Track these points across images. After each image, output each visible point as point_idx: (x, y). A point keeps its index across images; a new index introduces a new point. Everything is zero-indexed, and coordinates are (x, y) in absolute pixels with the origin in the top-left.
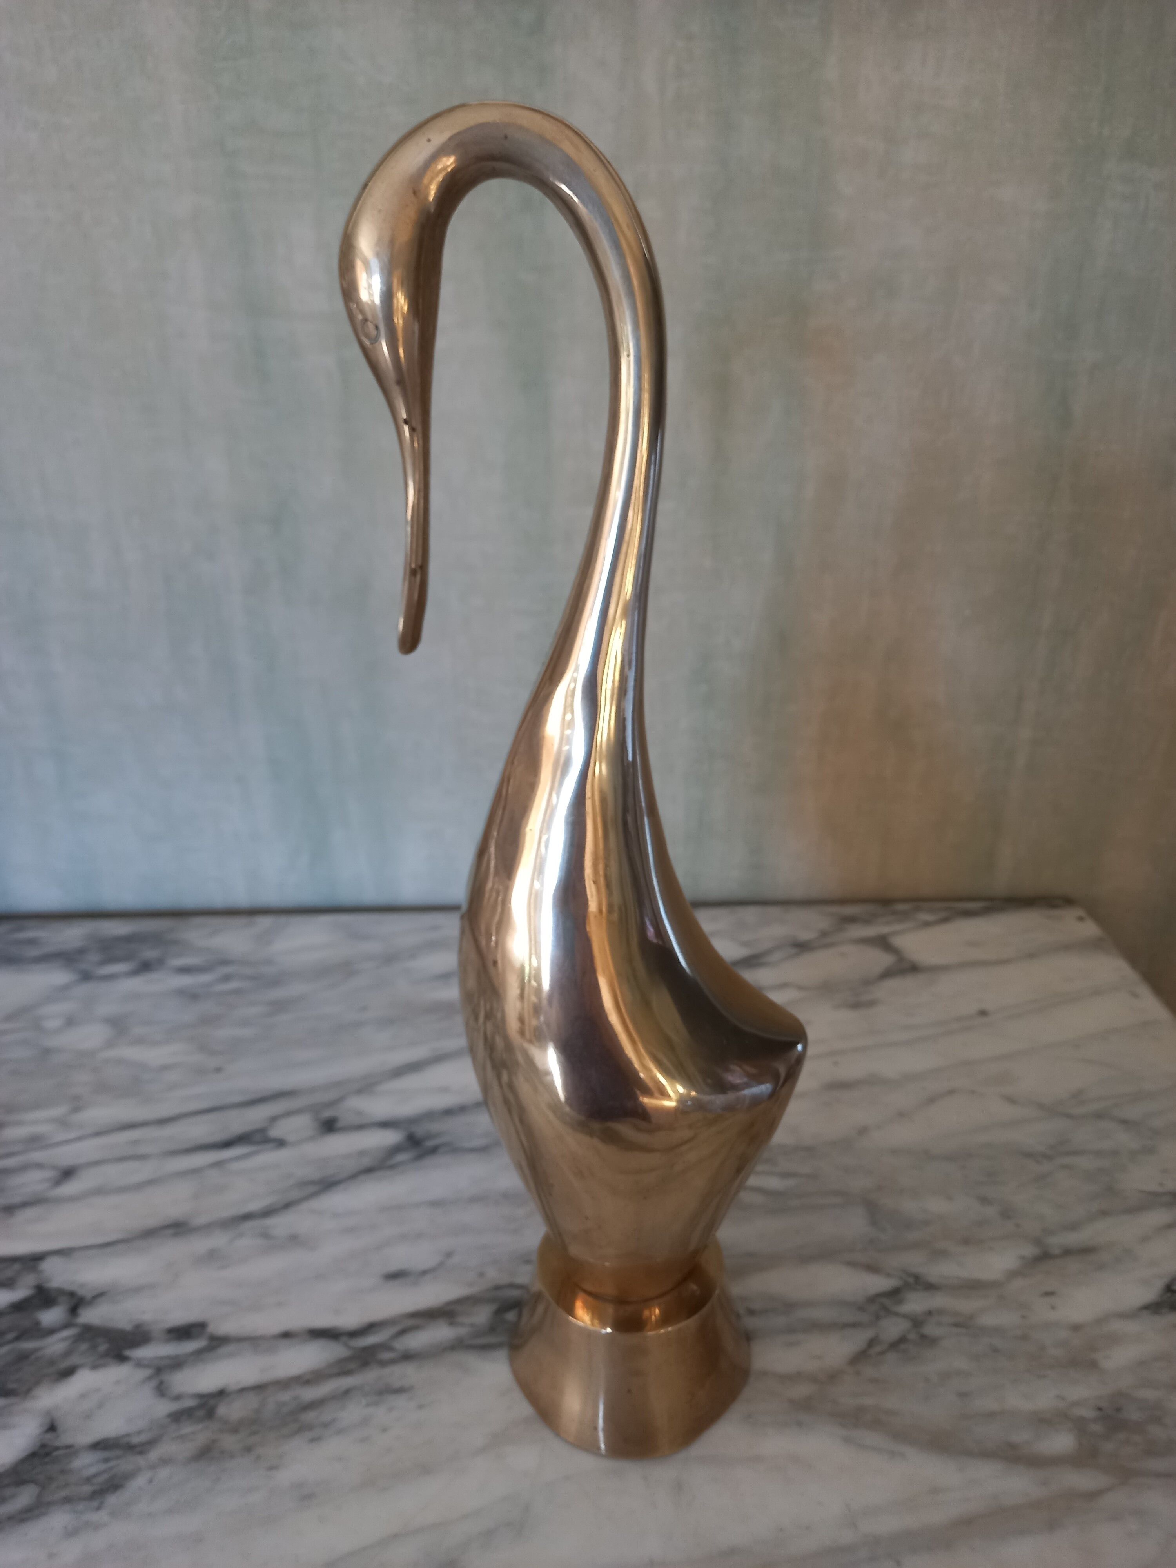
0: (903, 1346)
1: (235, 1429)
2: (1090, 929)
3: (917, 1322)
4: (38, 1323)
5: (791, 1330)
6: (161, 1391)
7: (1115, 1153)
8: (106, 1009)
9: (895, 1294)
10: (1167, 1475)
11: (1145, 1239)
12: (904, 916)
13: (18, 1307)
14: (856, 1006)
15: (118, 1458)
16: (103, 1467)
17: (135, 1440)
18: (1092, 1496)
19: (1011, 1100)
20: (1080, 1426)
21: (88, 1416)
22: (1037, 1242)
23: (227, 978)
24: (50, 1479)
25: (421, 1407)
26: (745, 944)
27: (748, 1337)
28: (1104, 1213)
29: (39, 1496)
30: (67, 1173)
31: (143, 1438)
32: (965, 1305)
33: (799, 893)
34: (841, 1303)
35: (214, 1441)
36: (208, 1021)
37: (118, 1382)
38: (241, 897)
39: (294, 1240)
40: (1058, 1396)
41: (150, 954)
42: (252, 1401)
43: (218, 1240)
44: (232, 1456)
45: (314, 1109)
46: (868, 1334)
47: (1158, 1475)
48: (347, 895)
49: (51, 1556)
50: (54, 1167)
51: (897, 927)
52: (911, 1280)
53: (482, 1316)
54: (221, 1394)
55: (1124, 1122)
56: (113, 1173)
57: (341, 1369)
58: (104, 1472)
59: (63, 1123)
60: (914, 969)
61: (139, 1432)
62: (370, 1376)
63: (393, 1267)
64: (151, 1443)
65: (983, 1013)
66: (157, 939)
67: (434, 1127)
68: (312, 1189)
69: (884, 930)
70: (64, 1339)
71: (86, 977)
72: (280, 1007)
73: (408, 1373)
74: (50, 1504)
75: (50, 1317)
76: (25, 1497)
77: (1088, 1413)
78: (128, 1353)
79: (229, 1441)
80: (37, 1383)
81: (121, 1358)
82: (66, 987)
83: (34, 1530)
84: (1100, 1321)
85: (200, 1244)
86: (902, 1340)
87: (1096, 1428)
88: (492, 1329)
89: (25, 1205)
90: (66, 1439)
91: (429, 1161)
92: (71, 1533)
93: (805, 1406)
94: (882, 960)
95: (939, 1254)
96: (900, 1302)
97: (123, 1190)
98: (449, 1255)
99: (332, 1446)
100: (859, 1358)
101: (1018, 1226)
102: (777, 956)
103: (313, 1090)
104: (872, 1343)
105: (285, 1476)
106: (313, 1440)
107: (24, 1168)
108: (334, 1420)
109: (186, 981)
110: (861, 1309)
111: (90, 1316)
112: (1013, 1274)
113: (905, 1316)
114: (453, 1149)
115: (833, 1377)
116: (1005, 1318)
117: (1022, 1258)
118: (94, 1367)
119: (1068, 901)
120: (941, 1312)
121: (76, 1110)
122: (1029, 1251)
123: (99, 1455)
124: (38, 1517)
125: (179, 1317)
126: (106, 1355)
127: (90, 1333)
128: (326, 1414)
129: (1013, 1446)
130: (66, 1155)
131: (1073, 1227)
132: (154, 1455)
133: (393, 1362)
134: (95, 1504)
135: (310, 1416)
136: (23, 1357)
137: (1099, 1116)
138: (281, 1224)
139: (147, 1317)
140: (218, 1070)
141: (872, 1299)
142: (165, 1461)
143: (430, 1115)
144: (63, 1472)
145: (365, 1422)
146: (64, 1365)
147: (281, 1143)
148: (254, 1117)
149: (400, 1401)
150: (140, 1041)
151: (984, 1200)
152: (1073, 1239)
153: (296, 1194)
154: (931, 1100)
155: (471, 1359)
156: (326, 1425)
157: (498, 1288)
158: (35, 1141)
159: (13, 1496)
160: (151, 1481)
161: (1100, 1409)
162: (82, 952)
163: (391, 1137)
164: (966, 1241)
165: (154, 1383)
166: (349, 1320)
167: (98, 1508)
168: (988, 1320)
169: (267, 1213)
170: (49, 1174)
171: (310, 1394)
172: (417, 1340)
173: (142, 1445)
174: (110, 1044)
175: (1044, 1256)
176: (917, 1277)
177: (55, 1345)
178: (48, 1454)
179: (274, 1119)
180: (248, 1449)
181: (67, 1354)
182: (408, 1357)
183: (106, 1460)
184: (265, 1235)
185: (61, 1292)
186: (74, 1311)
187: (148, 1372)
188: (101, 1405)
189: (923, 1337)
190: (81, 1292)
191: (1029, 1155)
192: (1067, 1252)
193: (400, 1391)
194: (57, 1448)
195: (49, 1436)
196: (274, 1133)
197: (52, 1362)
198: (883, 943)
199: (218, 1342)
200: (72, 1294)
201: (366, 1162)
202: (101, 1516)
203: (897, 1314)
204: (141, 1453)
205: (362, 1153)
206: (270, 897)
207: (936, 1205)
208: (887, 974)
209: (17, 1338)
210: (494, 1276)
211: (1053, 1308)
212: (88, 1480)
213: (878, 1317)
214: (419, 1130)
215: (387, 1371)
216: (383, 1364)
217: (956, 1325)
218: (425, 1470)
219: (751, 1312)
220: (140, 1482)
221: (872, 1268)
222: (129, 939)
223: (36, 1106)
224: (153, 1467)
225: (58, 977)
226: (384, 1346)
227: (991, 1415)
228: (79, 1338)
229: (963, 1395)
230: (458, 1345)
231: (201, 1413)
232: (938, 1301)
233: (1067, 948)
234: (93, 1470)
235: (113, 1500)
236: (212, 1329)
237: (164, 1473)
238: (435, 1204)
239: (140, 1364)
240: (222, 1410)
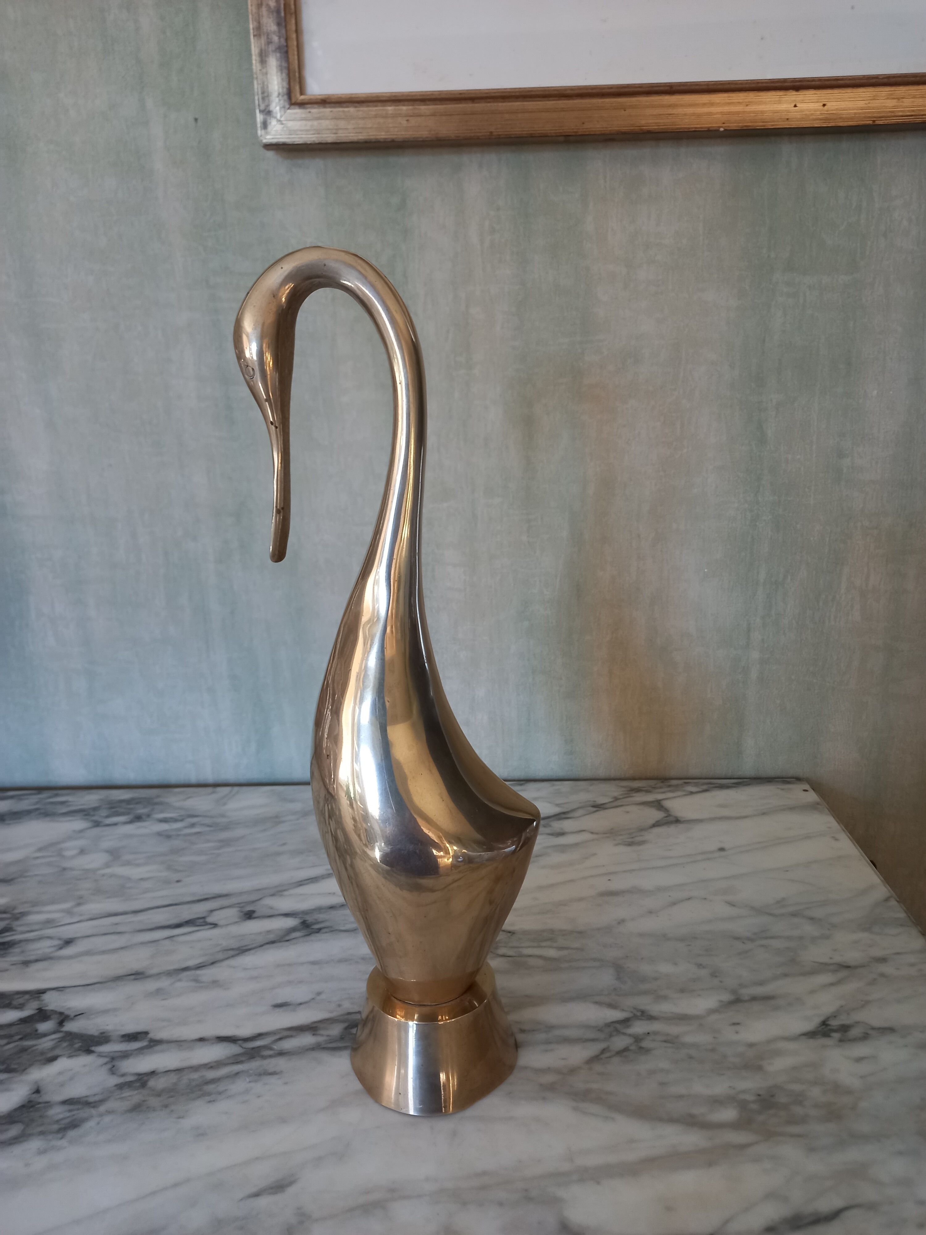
0: (625, 1054)
1: (159, 1094)
2: (812, 797)
3: (638, 1039)
4: (36, 1030)
5: (548, 1042)
6: (113, 1071)
7: (801, 938)
8: (106, 844)
9: (626, 1022)
10: (799, 1136)
11: (812, 992)
12: (677, 788)
13: (23, 1021)
14: (630, 844)
15: (78, 1109)
16: (68, 1114)
17: (91, 1099)
18: (742, 1147)
19: (732, 904)
20: (743, 1105)
21: (62, 1085)
22: (734, 992)
23: (193, 825)
24: (32, 1120)
25: (286, 1083)
26: (558, 805)
27: (517, 1046)
28: (786, 975)
29: (24, 1130)
30: (68, 942)
31: (97, 1098)
32: (674, 1030)
33: (602, 772)
34: (587, 1027)
35: (144, 1101)
36: (175, 851)
37: (84, 1066)
38: (209, 776)
39: (215, 983)
40: (730, 1087)
41: (141, 811)
42: (173, 1078)
43: (164, 983)
44: (154, 1110)
45: (238, 905)
46: (603, 1045)
47: (792, 1136)
48: (281, 774)
49: (27, 1165)
50: (60, 939)
51: (670, 795)
52: (639, 1014)
53: (336, 1030)
54: (153, 1073)
55: (812, 919)
56: (99, 942)
57: (236, 1060)
58: (68, 1117)
59: (69, 912)
60: (677, 821)
61: (95, 1095)
62: (254, 1065)
63: (279, 1001)
64: (102, 1101)
65: (722, 849)
66: (148, 802)
67: (321, 916)
68: (231, 953)
69: (660, 797)
70: (53, 1040)
71: (97, 824)
72: (226, 843)
73: (280, 1063)
74: (31, 1135)
75: (44, 1027)
76: (14, 1131)
77: (749, 1097)
78: (93, 1048)
79: (154, 1101)
80: (31, 1065)
81: (89, 1052)
82: (81, 831)
83: (17, 1150)
84: (769, 1042)
85: (151, 985)
86: (626, 1049)
87: (754, 1106)
88: (342, 1038)
89: (37, 961)
90: (45, 1098)
91: (313, 937)
92: (41, 1152)
93: (551, 1088)
94: (656, 815)
95: (661, 998)
96: (628, 1027)
97: (104, 952)
98: (319, 994)
99: (223, 1105)
100: (592, 1060)
101: (721, 982)
102: (580, 812)
103: (241, 893)
104: (603, 1051)
105: (188, 1123)
106: (210, 1102)
107: (40, 939)
108: (226, 1090)
109: (165, 827)
110: (600, 1030)
111: (71, 1027)
112: (712, 1011)
113: (630, 1035)
114: (332, 930)
115: (573, 1071)
116: (703, 1038)
117: (721, 1001)
118: (70, 1056)
119: (798, 779)
120: (656, 1033)
121: (79, 904)
122: (726, 997)
123: (67, 1107)
124: (21, 1142)
125: (131, 1028)
126: (79, 1049)
127: (71, 1036)
128: (221, 1087)
129: (692, 1116)
130: (67, 932)
131: (761, 983)
132: (102, 1108)
133: (271, 1056)
134: (60, 1135)
135: (211, 1088)
136: (24, 1050)
137: (794, 915)
138: (207, 974)
139: (110, 1028)
140: (178, 881)
141: (608, 1025)
142: (109, 1112)
143: (319, 909)
144: (41, 1117)
145: (247, 1091)
146: (50, 1055)
147: (215, 925)
148: (200, 909)
149: (273, 1080)
150: (128, 863)
151: (700, 966)
152: (759, 991)
153: (220, 956)
154: (674, 904)
155: (325, 1056)
156: (220, 1093)
157: (349, 1014)
158: (49, 923)
159: (7, 1130)
160: (98, 1123)
161: (759, 1095)
162: (95, 809)
163: (291, 922)
164: (682, 991)
165: (109, 1066)
166: (245, 1031)
167: (62, 1138)
168: (688, 1039)
169: (199, 967)
170: (56, 942)
171: (211, 1074)
172: (288, 1045)
173: (95, 1102)
174: (107, 865)
175: (737, 1001)
176: (643, 1012)
177: (46, 1044)
178: (32, 1106)
179: (212, 911)
180: (166, 1106)
181: (53, 1048)
182: (281, 1054)
183: (70, 1111)
184: (196, 981)
185: (54, 1012)
186: (61, 1023)
187: (105, 1060)
188: (71, 1079)
189: (641, 1048)
190: (67, 1012)
191: (737, 938)
192: (754, 999)
193: (274, 1073)
194: (39, 1103)
195: (35, 1096)
196: (210, 920)
197: (42, 1053)
198: (658, 805)
199: (154, 1043)
200: (61, 1014)
201: (272, 937)
202: (63, 1142)
203: (625, 1034)
204: (94, 1107)
205: (269, 932)
206: (230, 775)
207: (665, 968)
208: (657, 824)
209: (21, 1039)
210: (348, 1006)
211: (737, 1033)
212: (57, 1122)
213: (611, 1036)
214: (310, 919)
215: (266, 1062)
216: (264, 1057)
217: (665, 1041)
218: (283, 1120)
219: (522, 1031)
220: (91, 1123)
221: (612, 1006)
222: (128, 802)
223: (53, 902)
224: (101, 1115)
225: (78, 824)
226: (266, 1047)
227: (681, 1097)
228: (62, 1040)
229: (662, 1084)
230: (318, 1047)
231: (138, 1084)
232: (655, 1026)
233: (792, 809)
234: (61, 1116)
235: (72, 1133)
236: (151, 1035)
237: (107, 1119)
238: (314, 963)
239: (100, 1055)
240: (152, 1083)
